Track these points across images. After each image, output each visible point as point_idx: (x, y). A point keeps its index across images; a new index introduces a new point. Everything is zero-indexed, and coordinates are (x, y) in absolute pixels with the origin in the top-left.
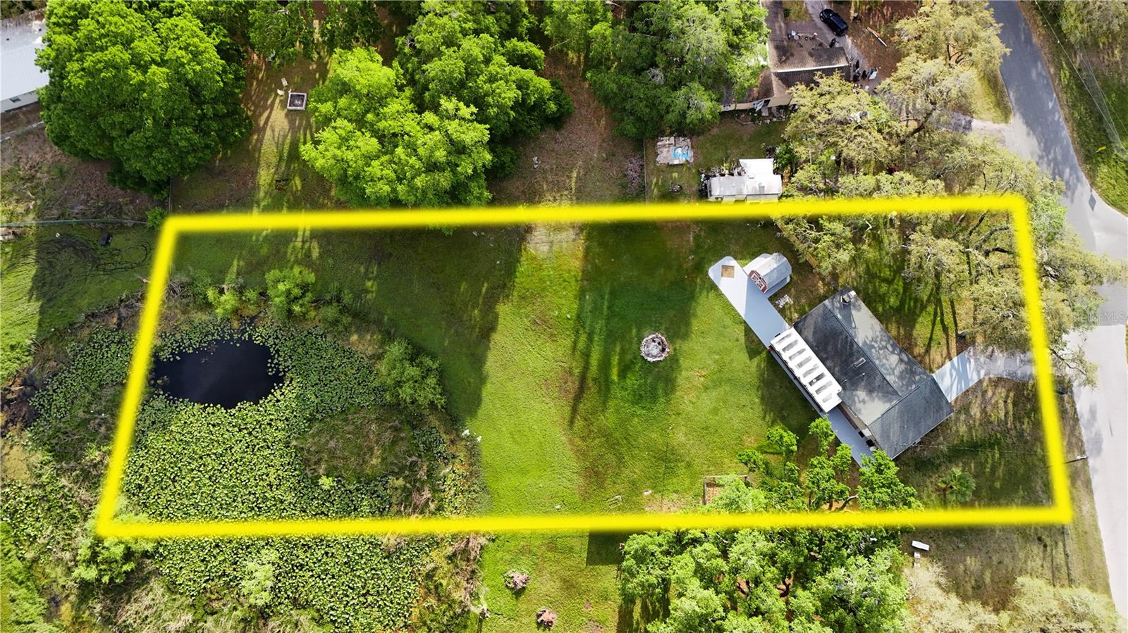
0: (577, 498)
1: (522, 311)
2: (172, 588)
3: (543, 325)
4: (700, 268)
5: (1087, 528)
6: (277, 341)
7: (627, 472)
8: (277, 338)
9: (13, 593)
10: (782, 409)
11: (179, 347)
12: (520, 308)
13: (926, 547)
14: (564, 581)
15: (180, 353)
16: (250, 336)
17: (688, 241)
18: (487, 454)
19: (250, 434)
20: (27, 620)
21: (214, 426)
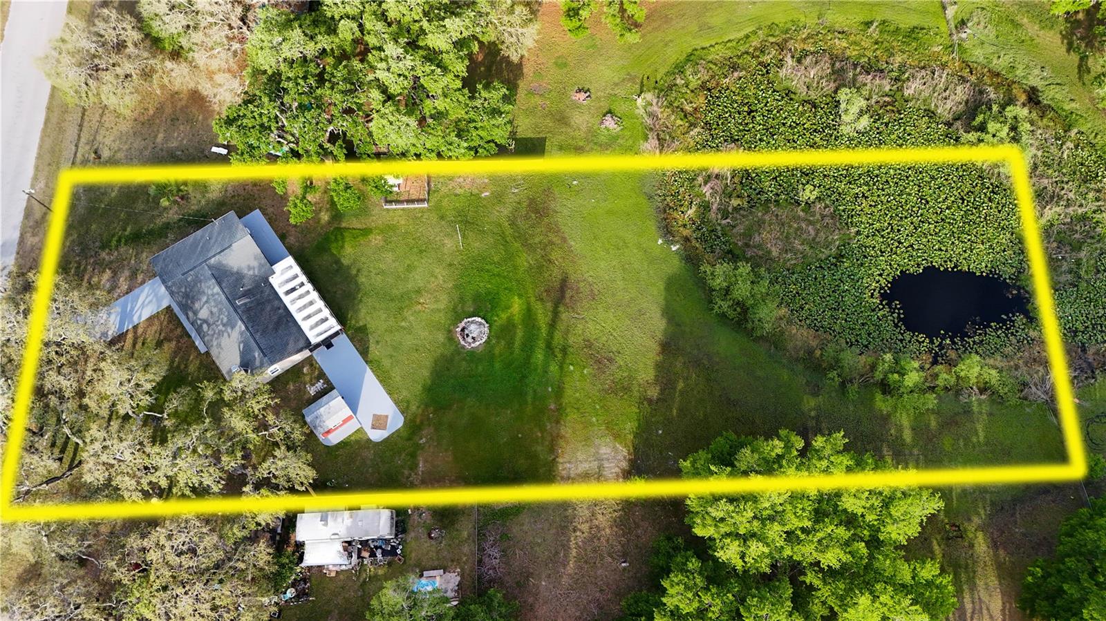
0: (556, 191)
1: (625, 374)
2: (930, 114)
3: (601, 360)
4: (413, 427)
5: (47, 169)
6: (900, 337)
7: (506, 212)
8: (901, 341)
9: (1073, 105)
10: (337, 271)
11: (1007, 329)
12: (630, 377)
13: (214, 149)
14: (567, 124)
16: (932, 342)
17: (426, 461)
18: (652, 226)
19: (900, 243)
20: (1052, 87)
21: (940, 250)
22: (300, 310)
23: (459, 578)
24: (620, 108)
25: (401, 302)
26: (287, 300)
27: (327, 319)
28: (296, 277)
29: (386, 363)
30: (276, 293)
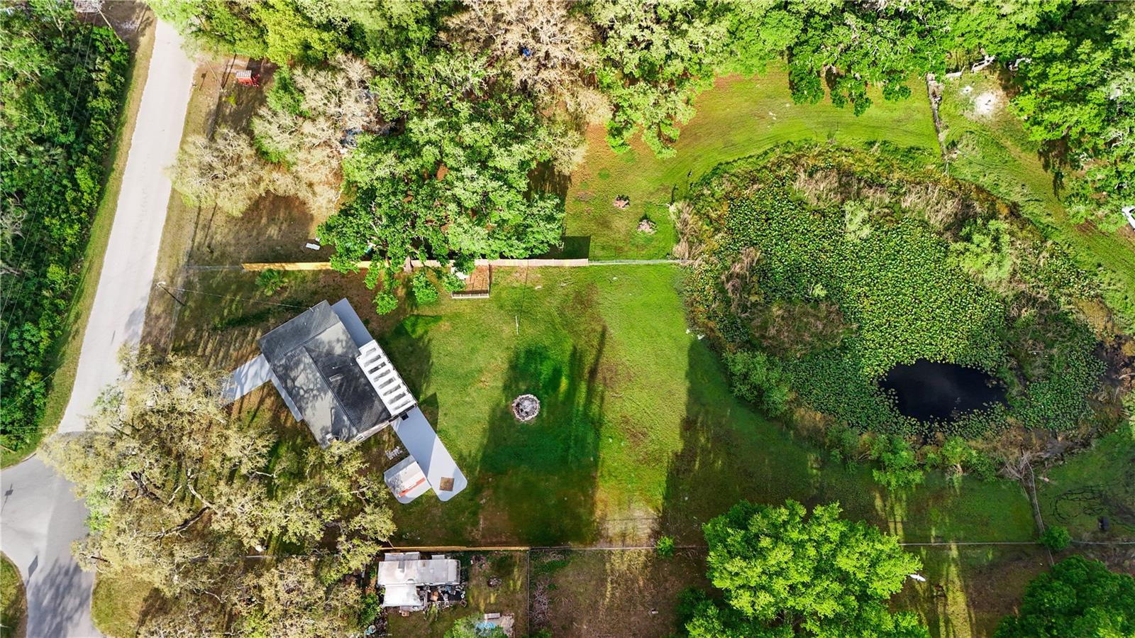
0: (598, 285)
1: (656, 447)
2: (925, 224)
3: (636, 435)
4: (476, 488)
5: (168, 260)
6: (895, 420)
7: (555, 304)
8: (896, 423)
9: (1049, 219)
10: (412, 352)
11: (988, 415)
12: (661, 449)
13: (309, 245)
14: (608, 227)
15: (985, 409)
16: (922, 425)
17: (485, 519)
18: (681, 318)
19: (896, 337)
20: (1031, 203)
21: (931, 344)
22: (382, 386)
23: (513, 621)
24: (655, 214)
25: (465, 380)
26: (371, 377)
27: (404, 395)
28: (379, 357)
29: (453, 432)
30: (362, 372)
